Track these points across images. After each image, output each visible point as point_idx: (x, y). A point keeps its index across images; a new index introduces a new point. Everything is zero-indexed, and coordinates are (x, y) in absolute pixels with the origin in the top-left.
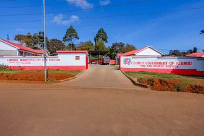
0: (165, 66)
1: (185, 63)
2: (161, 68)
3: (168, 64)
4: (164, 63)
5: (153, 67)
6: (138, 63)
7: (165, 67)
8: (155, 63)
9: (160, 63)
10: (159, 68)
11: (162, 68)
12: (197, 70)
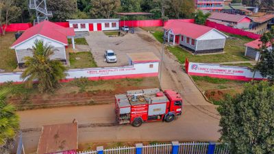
0: (224, 72)
3: (227, 72)
6: (204, 69)
8: (217, 70)
9: (221, 70)
11: (222, 74)
12: (246, 77)
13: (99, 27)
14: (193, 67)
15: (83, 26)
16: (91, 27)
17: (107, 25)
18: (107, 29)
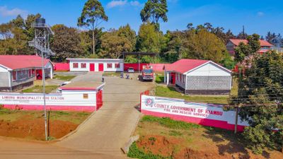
0: (192, 113)
1: (215, 113)
2: (188, 115)
3: (196, 112)
4: (192, 110)
5: (179, 114)
6: (162, 106)
7: (192, 115)
8: (181, 108)
9: (187, 109)
10: (186, 115)
11: (190, 115)
12: (228, 123)
13: (101, 67)
14: (148, 101)
15: (84, 66)
16: (92, 67)
17: (110, 66)
18: (110, 70)
